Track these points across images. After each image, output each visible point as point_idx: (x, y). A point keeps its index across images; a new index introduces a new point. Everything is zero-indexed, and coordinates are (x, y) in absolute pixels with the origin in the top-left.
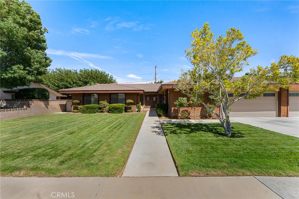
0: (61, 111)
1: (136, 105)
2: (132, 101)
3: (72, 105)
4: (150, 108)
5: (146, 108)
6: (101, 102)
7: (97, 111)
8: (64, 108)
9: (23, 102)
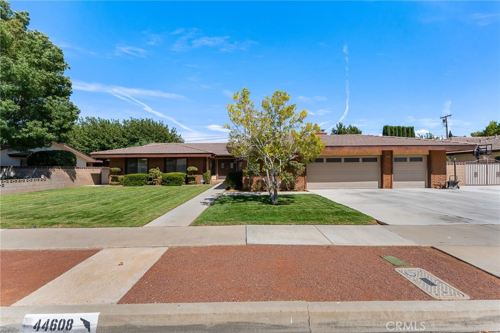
0: (93, 183)
1: (202, 174)
2: (196, 169)
3: (109, 175)
5: (219, 179)
6: (151, 170)
7: (146, 183)
8: (98, 179)
9: (40, 170)
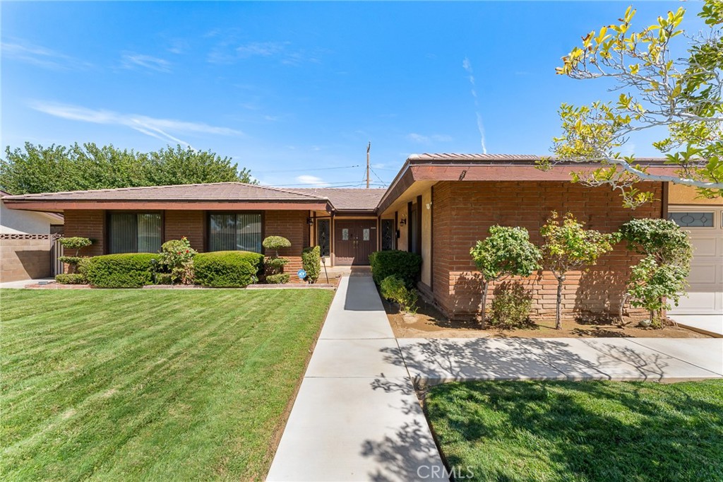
0: (27, 275)
1: (302, 255)
2: (286, 242)
4: (353, 265)
5: (336, 264)
7: (152, 279)
8: (42, 266)
